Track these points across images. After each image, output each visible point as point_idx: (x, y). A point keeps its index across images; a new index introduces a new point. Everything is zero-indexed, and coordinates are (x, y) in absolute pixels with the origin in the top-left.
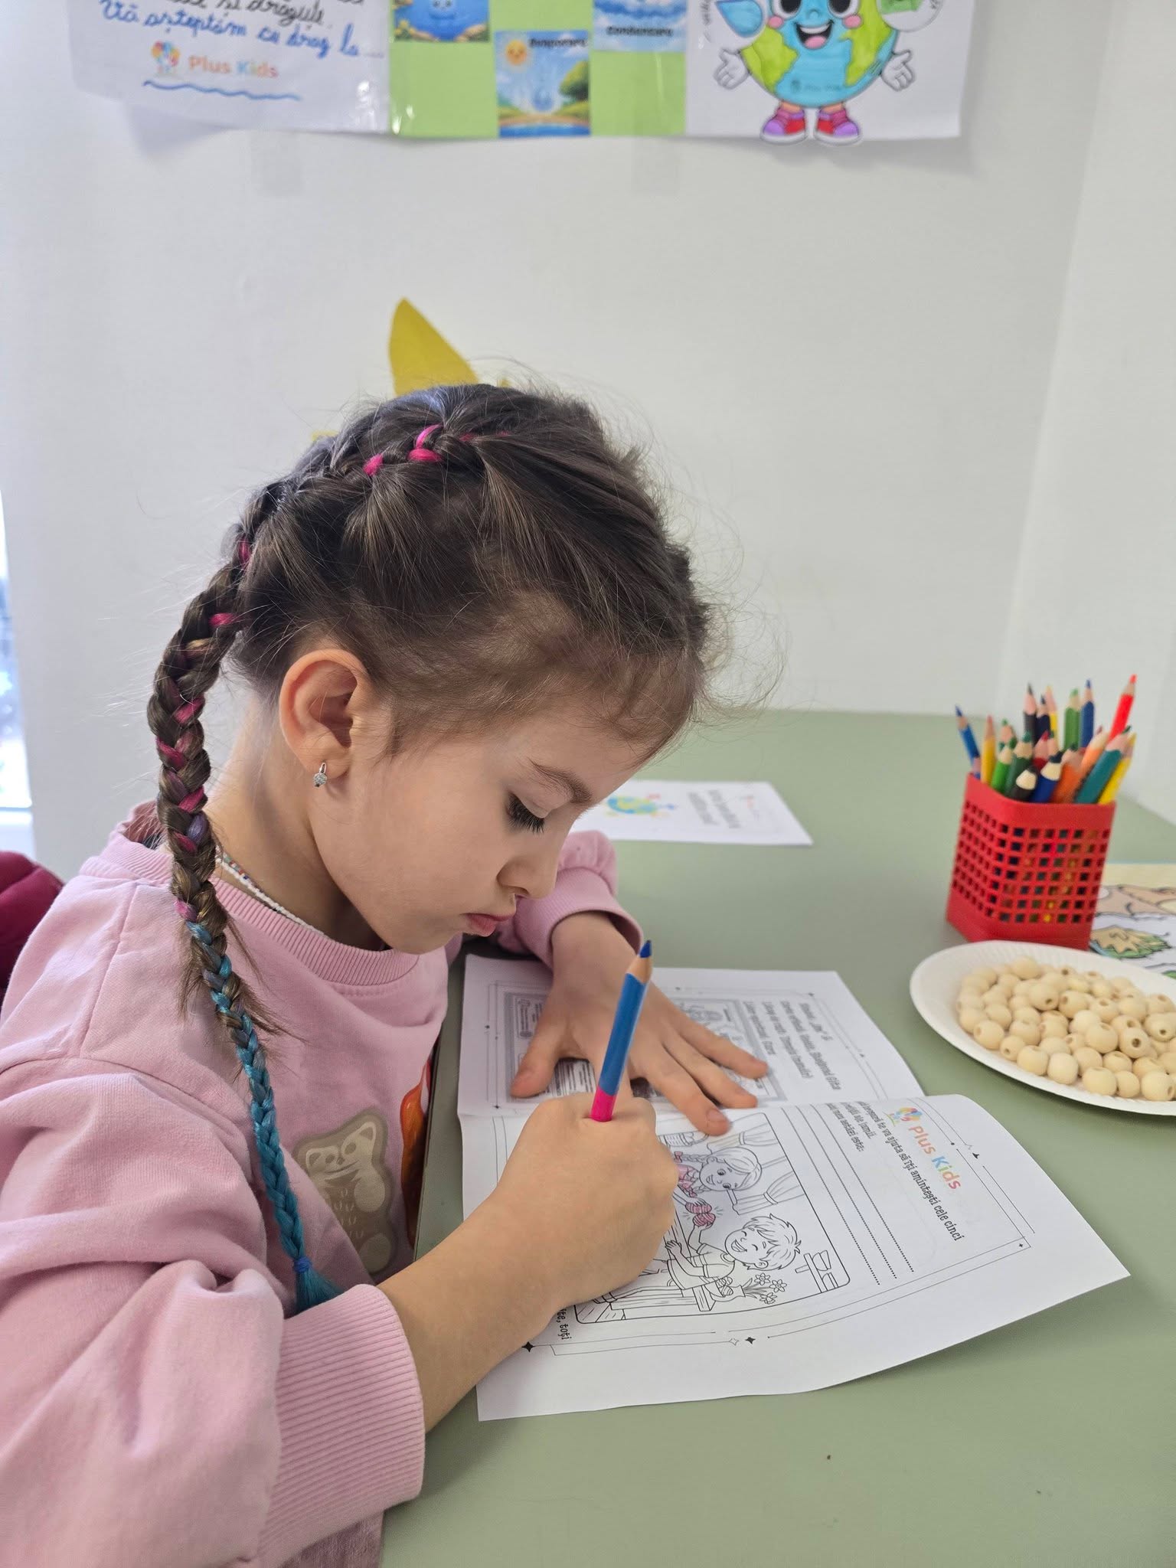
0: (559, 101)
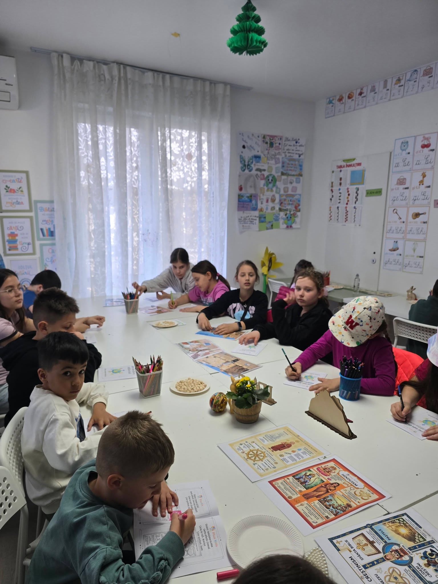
0: (271, 226)
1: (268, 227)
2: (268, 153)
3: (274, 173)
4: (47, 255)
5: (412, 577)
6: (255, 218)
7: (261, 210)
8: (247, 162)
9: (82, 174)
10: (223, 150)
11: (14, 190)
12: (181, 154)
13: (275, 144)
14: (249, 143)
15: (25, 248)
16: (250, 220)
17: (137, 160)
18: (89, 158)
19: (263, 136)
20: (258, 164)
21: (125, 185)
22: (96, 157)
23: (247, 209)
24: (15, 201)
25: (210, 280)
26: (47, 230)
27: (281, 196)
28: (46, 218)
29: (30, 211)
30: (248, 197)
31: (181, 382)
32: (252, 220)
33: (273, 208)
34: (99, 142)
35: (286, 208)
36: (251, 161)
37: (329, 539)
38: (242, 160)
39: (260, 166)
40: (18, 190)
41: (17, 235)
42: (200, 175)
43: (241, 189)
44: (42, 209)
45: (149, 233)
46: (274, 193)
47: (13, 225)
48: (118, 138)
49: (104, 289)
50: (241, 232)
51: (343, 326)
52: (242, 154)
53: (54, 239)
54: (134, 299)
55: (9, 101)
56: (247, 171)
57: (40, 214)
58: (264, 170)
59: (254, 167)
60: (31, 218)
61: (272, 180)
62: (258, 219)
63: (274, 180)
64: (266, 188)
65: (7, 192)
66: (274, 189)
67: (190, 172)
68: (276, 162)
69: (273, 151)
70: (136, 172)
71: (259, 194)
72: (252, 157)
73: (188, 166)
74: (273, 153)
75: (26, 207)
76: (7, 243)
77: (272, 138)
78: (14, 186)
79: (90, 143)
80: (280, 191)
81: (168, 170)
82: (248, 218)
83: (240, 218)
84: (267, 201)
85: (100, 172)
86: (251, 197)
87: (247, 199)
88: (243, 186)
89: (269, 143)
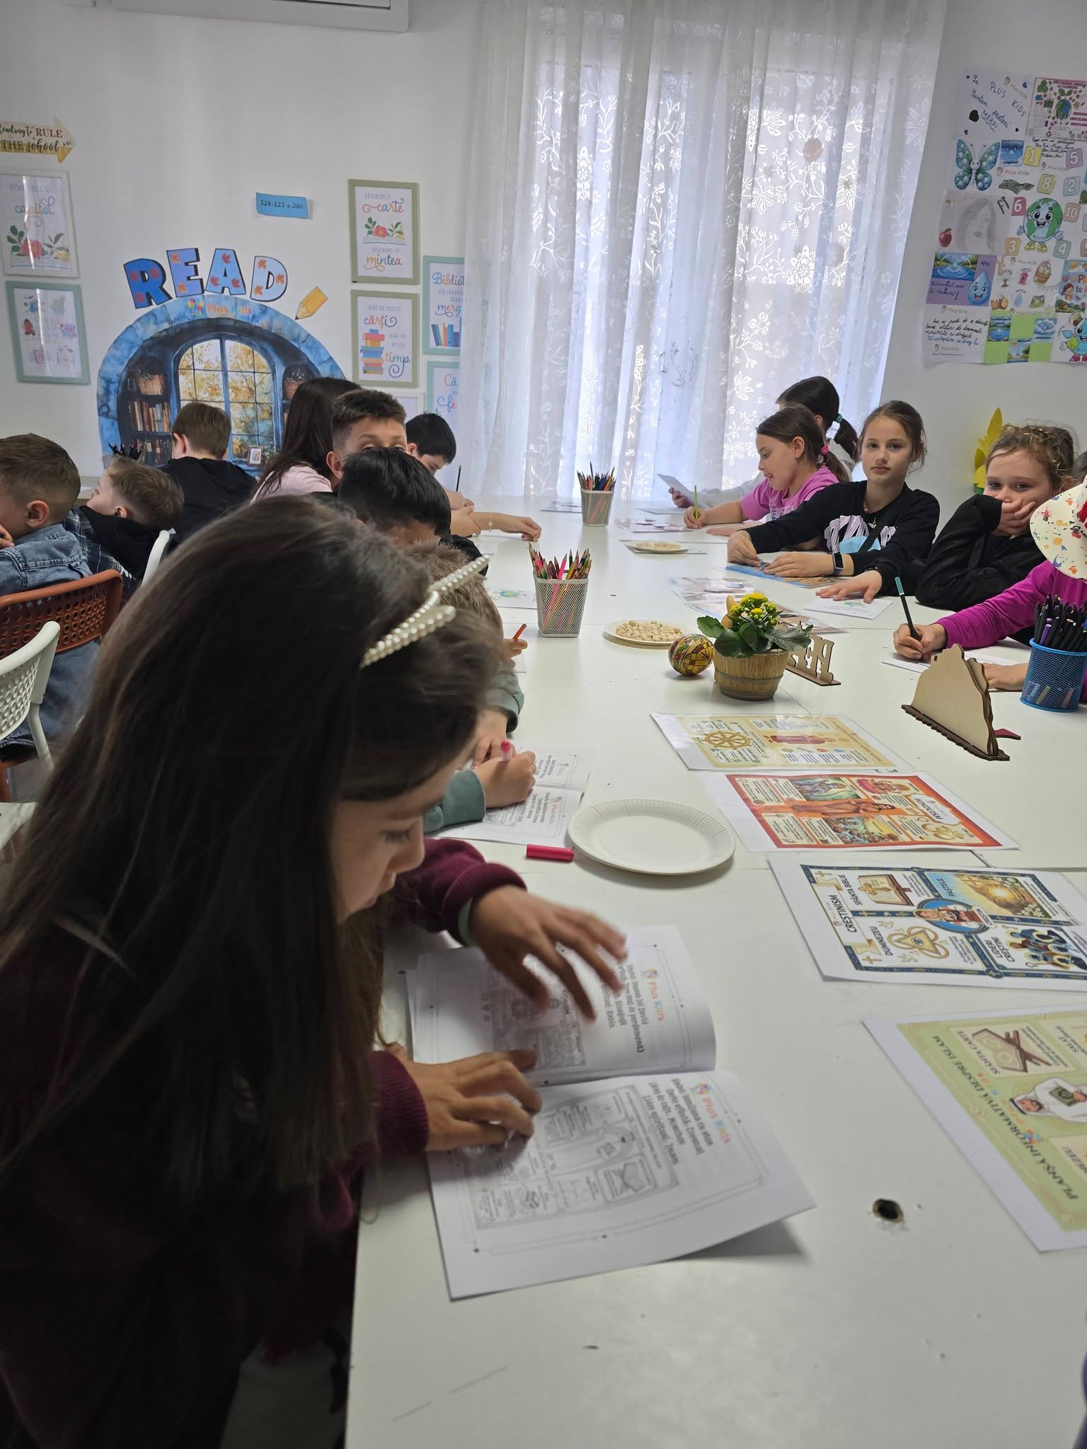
0: (1022, 354)
1: (1014, 355)
2: (1049, 135)
3: (1057, 195)
4: (441, 390)
5: (961, 950)
6: (978, 327)
7: (1000, 305)
8: (976, 160)
9: (536, 190)
10: (909, 125)
11: (384, 229)
12: (787, 136)
13: (1077, 105)
14: (994, 103)
15: (396, 370)
16: (962, 331)
17: (667, 152)
18: (554, 151)
19: (1039, 82)
20: (1012, 167)
21: (631, 221)
22: (570, 147)
23: (956, 299)
24: (384, 255)
25: (798, 460)
26: (444, 328)
27: (1069, 265)
28: (447, 301)
29: (414, 281)
30: (964, 264)
31: (632, 624)
32: (967, 333)
33: (1038, 301)
34: (581, 106)
35: (1079, 303)
36: (991, 158)
37: (802, 866)
38: (963, 151)
39: (1016, 173)
40: (391, 228)
41: (382, 338)
42: (831, 195)
43: (946, 240)
44: (440, 279)
45: (677, 351)
46: (1048, 256)
47: (377, 314)
48: (627, 97)
49: (553, 481)
50: (928, 365)
51: (1072, 525)
52: (964, 137)
53: (457, 354)
54: (603, 489)
55: (389, 8)
56: (972, 188)
57: (434, 288)
58: (1028, 186)
59: (997, 176)
60: (414, 297)
61: (1048, 217)
62: (985, 329)
63: (1056, 216)
64: (1024, 238)
65: (370, 233)
66: (1051, 244)
67: (805, 185)
68: (1069, 160)
69: (1064, 129)
70: (662, 186)
71: (999, 258)
72: (997, 145)
73: (801, 172)
74: (1065, 135)
75: (406, 271)
76: (361, 355)
77: (1066, 90)
78: (384, 220)
79: (559, 110)
80: (1068, 250)
81: (746, 183)
82: (956, 325)
83: (932, 324)
84: (1023, 279)
85: (575, 184)
86: (974, 266)
87: (959, 269)
88: (953, 233)
89: (1056, 102)
